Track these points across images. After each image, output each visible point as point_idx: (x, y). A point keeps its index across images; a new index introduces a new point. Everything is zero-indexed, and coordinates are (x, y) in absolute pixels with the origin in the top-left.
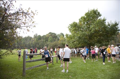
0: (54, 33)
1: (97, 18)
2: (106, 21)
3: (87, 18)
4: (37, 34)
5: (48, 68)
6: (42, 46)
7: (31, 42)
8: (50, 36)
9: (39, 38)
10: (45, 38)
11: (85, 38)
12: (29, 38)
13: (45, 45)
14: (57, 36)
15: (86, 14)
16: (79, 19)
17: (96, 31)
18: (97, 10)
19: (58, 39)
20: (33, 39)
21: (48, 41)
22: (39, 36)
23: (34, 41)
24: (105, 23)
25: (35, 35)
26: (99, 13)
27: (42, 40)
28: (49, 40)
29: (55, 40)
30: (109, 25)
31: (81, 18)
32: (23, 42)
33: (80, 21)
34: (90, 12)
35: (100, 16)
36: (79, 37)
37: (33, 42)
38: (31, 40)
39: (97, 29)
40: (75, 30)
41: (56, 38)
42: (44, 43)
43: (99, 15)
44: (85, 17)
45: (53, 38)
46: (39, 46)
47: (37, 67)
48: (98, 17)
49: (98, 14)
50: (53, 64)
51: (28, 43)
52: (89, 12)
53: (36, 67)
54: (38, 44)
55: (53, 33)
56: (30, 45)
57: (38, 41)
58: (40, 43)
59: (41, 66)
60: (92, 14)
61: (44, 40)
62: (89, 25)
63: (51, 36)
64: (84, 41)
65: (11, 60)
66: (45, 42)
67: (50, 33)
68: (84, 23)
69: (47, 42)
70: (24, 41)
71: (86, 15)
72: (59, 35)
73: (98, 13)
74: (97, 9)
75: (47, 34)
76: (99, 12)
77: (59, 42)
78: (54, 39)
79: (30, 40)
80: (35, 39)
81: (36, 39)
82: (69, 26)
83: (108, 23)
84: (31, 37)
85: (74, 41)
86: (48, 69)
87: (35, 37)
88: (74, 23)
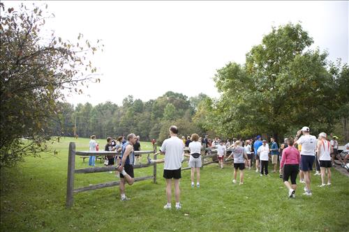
0: (179, 93)
1: (299, 50)
2: (327, 58)
3: (267, 50)
4: (131, 97)
6: (145, 131)
7: (114, 120)
8: (168, 102)
9: (139, 107)
10: (156, 109)
11: (260, 111)
12: (109, 108)
13: (153, 128)
14: (189, 102)
15: (267, 40)
16: (247, 55)
17: (292, 91)
18: (299, 27)
19: (193, 113)
20: (121, 111)
21: (161, 116)
22: (139, 102)
23: (122, 117)
24: (324, 64)
25: (126, 100)
26: (305, 36)
27: (146, 114)
28: (165, 115)
29: (182, 115)
30: (333, 71)
31: (253, 52)
32: (93, 118)
33: (250, 61)
34: (276, 33)
35: (309, 43)
36: (242, 109)
37: (121, 119)
38: (116, 113)
39: (293, 83)
40: (232, 86)
41: (186, 108)
42: (153, 121)
43: (306, 40)
44: (262, 47)
45: (177, 109)
46: (137, 130)
47: (107, 186)
48: (303, 47)
49: (303, 37)
50: (155, 182)
51: (106, 122)
52: (274, 31)
53: (103, 187)
54: (135, 125)
55: (177, 95)
56: (113, 128)
57: (135, 117)
58: (140, 122)
60: (281, 40)
61: (153, 115)
62: (277, 71)
63: (171, 101)
64: (255, 118)
65: (53, 168)
66: (155, 118)
67: (169, 94)
68: (261, 65)
69: (159, 119)
70: (95, 115)
71: (264, 42)
72: (194, 100)
73: (301, 34)
74: (300, 24)
75: (162, 95)
76: (305, 33)
77: (195, 120)
78: (181, 111)
79: (112, 113)
80: (126, 111)
81: (128, 111)
82: (216, 75)
83: (332, 65)
84: (116, 106)
85: (229, 120)
87: (127, 104)
88: (230, 65)
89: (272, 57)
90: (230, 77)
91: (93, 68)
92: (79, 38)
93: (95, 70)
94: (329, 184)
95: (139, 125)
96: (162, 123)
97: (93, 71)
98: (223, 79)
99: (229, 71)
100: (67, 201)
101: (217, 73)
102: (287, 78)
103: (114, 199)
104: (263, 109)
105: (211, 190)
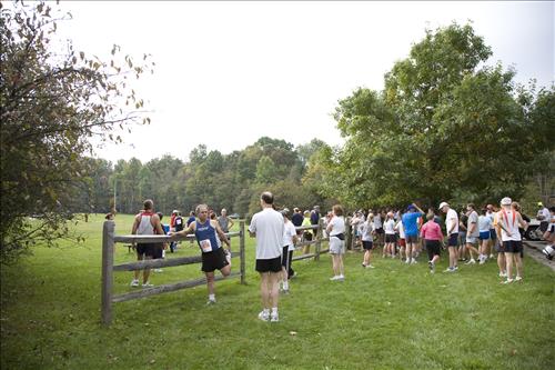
0: (280, 139)
1: (470, 67)
2: (513, 79)
3: (418, 68)
4: (203, 147)
5: (212, 297)
7: (177, 184)
8: (261, 153)
9: (215, 163)
10: (243, 165)
11: (410, 165)
12: (167, 166)
13: (239, 197)
14: (295, 153)
15: (418, 51)
16: (386, 76)
17: (459, 133)
18: (468, 29)
19: (302, 170)
20: (188, 171)
21: (252, 176)
22: (216, 154)
23: (191, 179)
24: (510, 89)
25: (195, 152)
26: (478, 44)
27: (228, 174)
28: (258, 175)
29: (284, 175)
30: (524, 100)
31: (396, 71)
32: (143, 182)
33: (392, 85)
34: (433, 39)
35: (485, 56)
36: (380, 162)
37: (188, 184)
38: (180, 174)
39: (461, 120)
40: (363, 126)
41: (291, 164)
42: (238, 186)
43: (481, 51)
44: (410, 63)
45: (277, 165)
47: (166, 290)
48: (475, 62)
49: (475, 46)
50: (243, 282)
51: (164, 189)
52: (429, 37)
53: (160, 292)
54: (211, 192)
55: (277, 142)
56: (175, 198)
57: (210, 179)
58: (219, 188)
59: (184, 287)
60: (441, 51)
61: (238, 175)
62: (434, 102)
63: (268, 153)
64: (400, 176)
65: (80, 264)
66: (242, 181)
67: (264, 141)
68: (409, 92)
69: (248, 181)
70: (147, 178)
71: (413, 55)
72: (304, 150)
73: (473, 41)
74: (471, 25)
75: (252, 144)
76: (479, 39)
77: (306, 182)
78: (283, 168)
79: (174, 174)
80: (195, 170)
81: (198, 171)
82: (338, 110)
83: (521, 90)
84: (179, 162)
85: (360, 181)
86: (213, 303)
87: (198, 158)
88: (360, 92)
89: (426, 78)
90: (360, 112)
91: (138, 101)
92: (113, 52)
93: (142, 104)
94: (518, 278)
95: (217, 192)
96: (253, 187)
97: (137, 106)
98: (349, 116)
99: (358, 103)
100: (103, 316)
101: (340, 106)
102: (450, 113)
103: (177, 310)
104: (413, 162)
105: (331, 293)
